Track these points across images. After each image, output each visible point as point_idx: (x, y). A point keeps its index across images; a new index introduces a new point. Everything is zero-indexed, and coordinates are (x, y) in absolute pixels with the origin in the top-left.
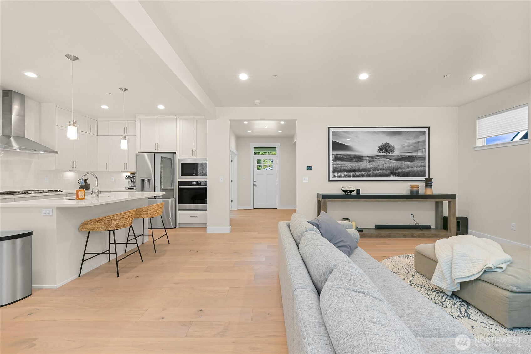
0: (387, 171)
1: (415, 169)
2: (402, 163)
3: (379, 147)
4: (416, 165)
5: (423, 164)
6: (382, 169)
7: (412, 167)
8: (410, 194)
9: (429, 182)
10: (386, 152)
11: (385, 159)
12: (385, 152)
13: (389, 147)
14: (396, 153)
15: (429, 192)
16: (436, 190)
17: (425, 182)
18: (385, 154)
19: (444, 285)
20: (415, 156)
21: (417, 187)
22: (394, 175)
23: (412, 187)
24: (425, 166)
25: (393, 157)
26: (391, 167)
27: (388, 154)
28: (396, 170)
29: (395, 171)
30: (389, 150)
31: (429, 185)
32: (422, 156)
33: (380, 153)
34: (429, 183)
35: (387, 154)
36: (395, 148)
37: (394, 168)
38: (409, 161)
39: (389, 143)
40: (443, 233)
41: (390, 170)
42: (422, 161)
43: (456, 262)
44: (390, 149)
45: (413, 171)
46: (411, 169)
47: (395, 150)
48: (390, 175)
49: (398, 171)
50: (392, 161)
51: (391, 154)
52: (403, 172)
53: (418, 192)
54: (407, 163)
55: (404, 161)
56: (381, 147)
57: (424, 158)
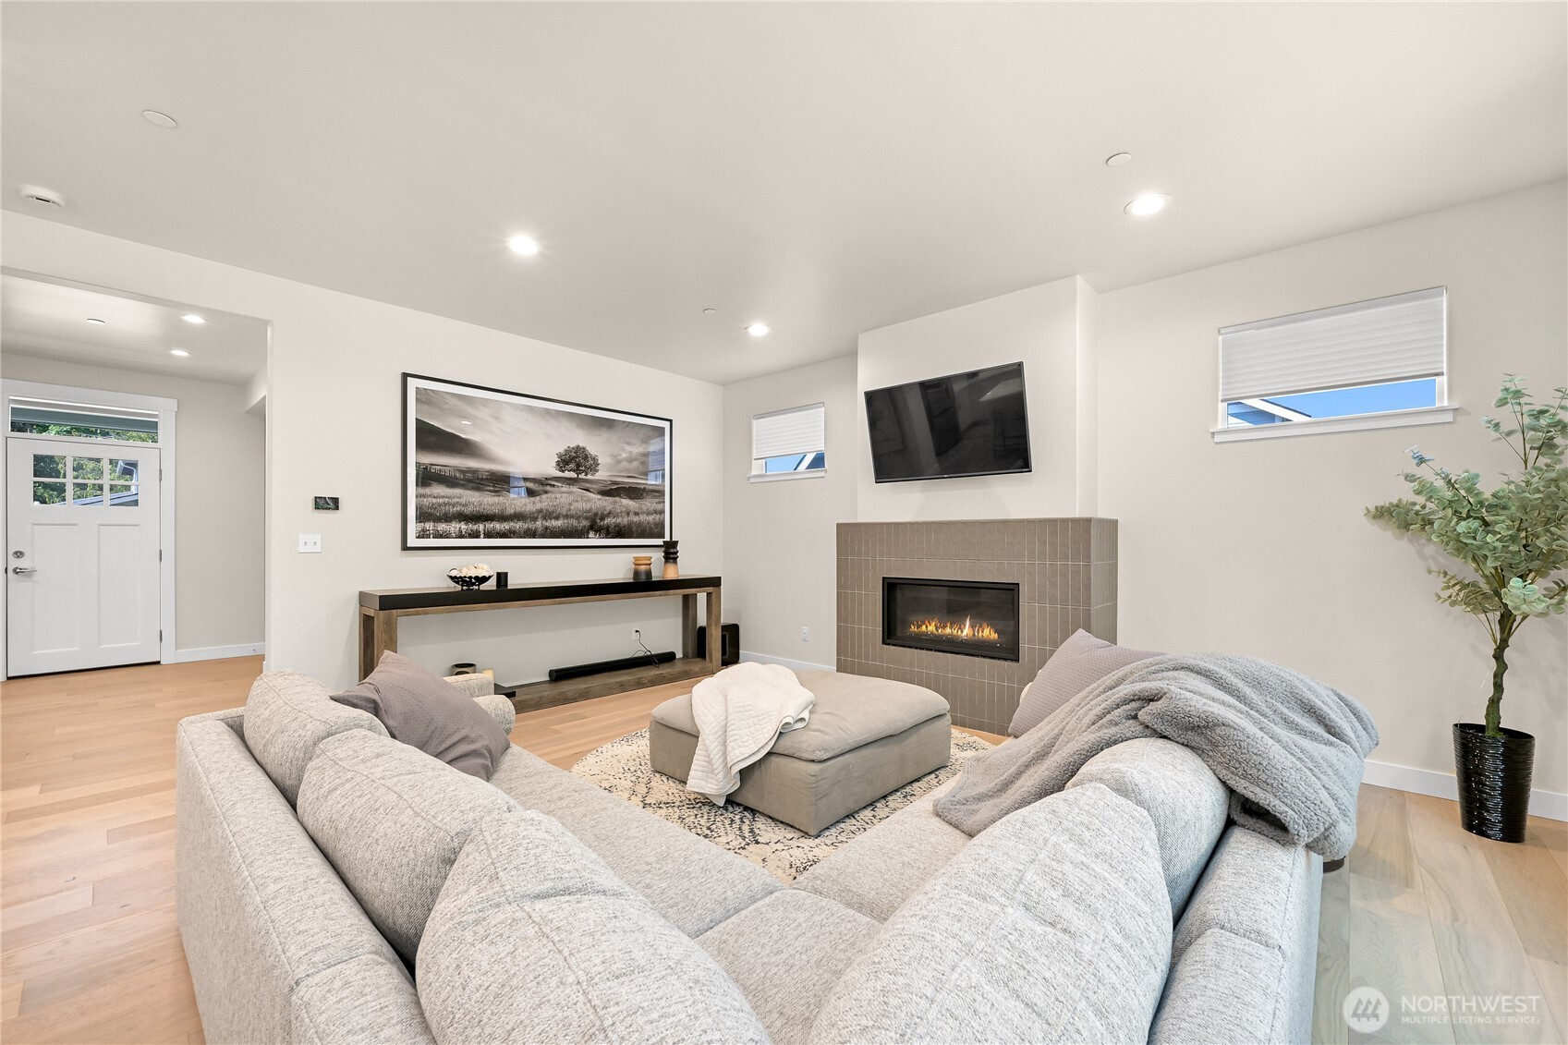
0: (579, 522)
1: (643, 518)
2: (615, 502)
3: (560, 456)
4: (645, 508)
5: (659, 507)
6: (567, 516)
7: (636, 514)
8: (632, 581)
9: (672, 551)
10: (577, 470)
11: (575, 489)
12: (574, 471)
13: (586, 457)
14: (602, 474)
15: (671, 573)
16: (686, 568)
17: (663, 549)
18: (576, 476)
19: (712, 786)
20: (642, 487)
21: (649, 562)
22: (596, 531)
23: (637, 562)
24: (664, 512)
25: (595, 486)
26: (588, 511)
27: (583, 476)
28: (602, 519)
29: (598, 521)
30: (585, 467)
31: (672, 556)
32: (657, 488)
33: (563, 471)
34: (670, 552)
35: (580, 476)
36: (599, 461)
37: (596, 514)
38: (631, 498)
39: (584, 448)
40: (697, 665)
41: (586, 518)
42: (658, 500)
43: (734, 727)
44: (588, 464)
45: (640, 524)
46: (636, 519)
47: (599, 467)
48: (588, 533)
49: (605, 522)
50: (592, 495)
51: (589, 477)
52: (617, 525)
53: (649, 573)
54: (626, 502)
55: (620, 497)
56: (565, 455)
57: (662, 493)
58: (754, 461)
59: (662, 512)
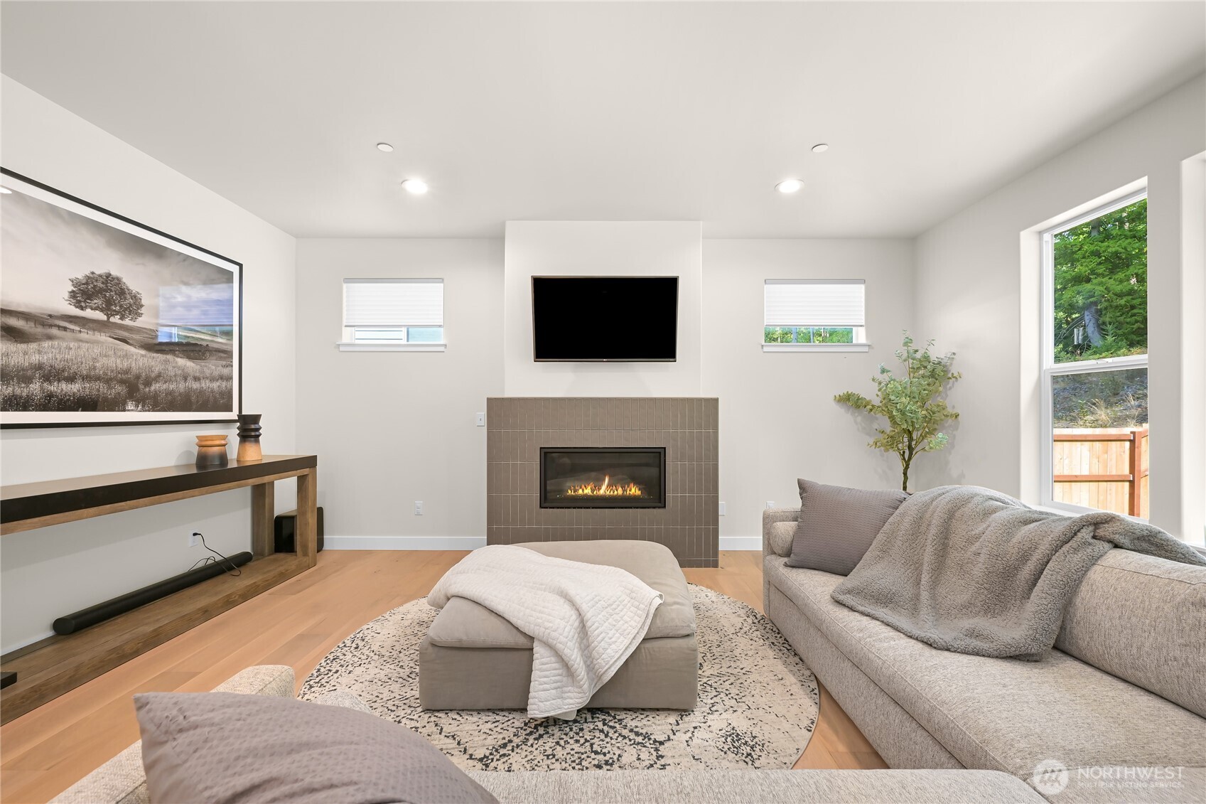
0: (110, 388)
1: (205, 384)
2: (167, 361)
3: (76, 283)
4: (208, 372)
5: (225, 371)
6: (88, 378)
7: (196, 379)
8: (194, 471)
9: (253, 426)
10: (107, 309)
11: (103, 337)
12: (102, 310)
13: (122, 292)
14: (143, 321)
15: (253, 455)
16: (271, 447)
17: (238, 424)
18: (104, 317)
20: (204, 344)
21: (223, 442)
22: (138, 402)
23: (203, 443)
24: (231, 378)
25: (135, 336)
26: (127, 371)
27: (116, 319)
28: (148, 383)
29: (141, 387)
30: (121, 306)
31: (253, 434)
32: (224, 347)
33: (82, 308)
34: (249, 428)
35: (112, 319)
36: (143, 302)
37: (138, 377)
38: (189, 358)
39: (118, 279)
41: (122, 382)
42: (224, 363)
44: (125, 303)
45: (201, 392)
46: (196, 385)
47: (143, 310)
48: (124, 403)
49: (153, 388)
50: (132, 349)
51: (127, 322)
52: (170, 393)
53: (223, 458)
54: (182, 362)
55: (175, 355)
56: (87, 283)
57: (229, 354)
58: (344, 328)
59: (230, 378)
